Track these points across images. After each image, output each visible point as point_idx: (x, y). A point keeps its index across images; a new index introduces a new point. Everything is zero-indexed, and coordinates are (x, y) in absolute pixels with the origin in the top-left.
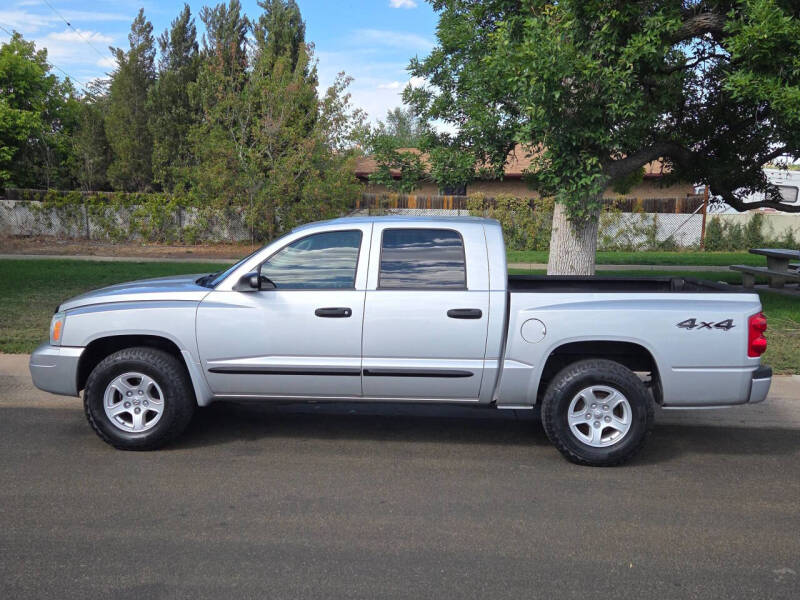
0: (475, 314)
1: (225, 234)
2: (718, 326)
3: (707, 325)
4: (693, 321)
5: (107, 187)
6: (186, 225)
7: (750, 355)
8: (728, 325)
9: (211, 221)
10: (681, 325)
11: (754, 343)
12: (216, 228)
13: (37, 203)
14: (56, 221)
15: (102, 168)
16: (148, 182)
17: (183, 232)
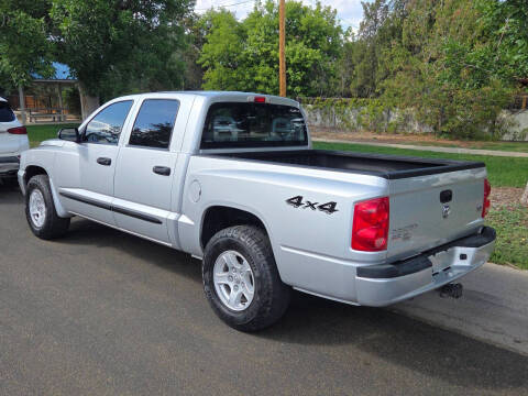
0: (167, 172)
1: (416, 128)
2: (321, 207)
3: (311, 205)
4: (300, 198)
5: (349, 95)
6: (392, 120)
7: (354, 247)
8: (331, 208)
9: (407, 118)
10: (289, 201)
11: (358, 233)
12: (410, 123)
13: (310, 106)
14: (319, 117)
15: (348, 83)
16: (373, 91)
17: (389, 125)
